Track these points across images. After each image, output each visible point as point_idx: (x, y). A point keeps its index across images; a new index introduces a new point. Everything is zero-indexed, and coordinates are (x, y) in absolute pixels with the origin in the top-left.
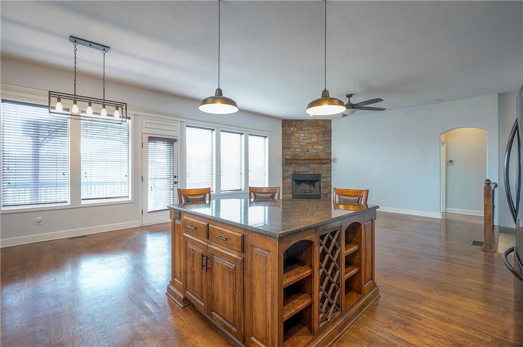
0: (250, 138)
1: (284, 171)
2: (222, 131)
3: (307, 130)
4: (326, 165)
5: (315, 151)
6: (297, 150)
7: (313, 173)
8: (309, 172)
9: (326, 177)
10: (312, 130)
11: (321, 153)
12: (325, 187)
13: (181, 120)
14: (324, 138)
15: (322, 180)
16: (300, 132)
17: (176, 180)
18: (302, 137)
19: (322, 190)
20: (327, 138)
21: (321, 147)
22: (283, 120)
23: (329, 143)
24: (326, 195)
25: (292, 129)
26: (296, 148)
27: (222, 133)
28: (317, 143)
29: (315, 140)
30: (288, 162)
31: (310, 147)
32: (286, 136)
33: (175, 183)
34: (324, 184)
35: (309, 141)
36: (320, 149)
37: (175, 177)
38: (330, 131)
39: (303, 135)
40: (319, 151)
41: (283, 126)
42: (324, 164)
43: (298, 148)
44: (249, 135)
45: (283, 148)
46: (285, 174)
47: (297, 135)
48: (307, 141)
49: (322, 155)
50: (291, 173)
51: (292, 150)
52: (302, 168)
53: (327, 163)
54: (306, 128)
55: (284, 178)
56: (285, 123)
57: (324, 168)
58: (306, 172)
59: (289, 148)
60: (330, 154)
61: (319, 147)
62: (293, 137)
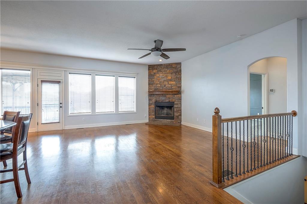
0: (120, 79)
1: (149, 100)
2: (96, 75)
3: (164, 71)
4: (177, 96)
5: (170, 86)
6: (158, 85)
7: (168, 101)
8: (166, 100)
9: (177, 104)
10: (168, 71)
11: (174, 87)
12: (177, 111)
13: (65, 70)
14: (176, 76)
15: (175, 106)
16: (159, 73)
17: (61, 105)
18: (160, 76)
19: (175, 113)
20: (178, 76)
21: (174, 83)
22: (149, 66)
23: (180, 79)
24: (178, 117)
25: (154, 71)
26: (157, 84)
27: (96, 76)
28: (171, 80)
29: (169, 78)
30: (152, 93)
31: (167, 83)
32: (151, 76)
33: (61, 107)
34: (176, 109)
35: (166, 79)
36: (173, 84)
37: (61, 104)
38: (181, 71)
39: (161, 75)
40: (172, 85)
41: (149, 69)
42: (176, 94)
43: (158, 84)
44: (119, 76)
45: (149, 84)
46: (150, 102)
47: (158, 75)
48: (164, 79)
49: (175, 88)
50: (154, 101)
51: (154, 85)
52: (161, 98)
53: (178, 94)
54: (164, 70)
55: (150, 105)
56: (150, 68)
57: (176, 98)
58: (163, 100)
59: (152, 84)
60: (180, 87)
61: (172, 83)
62: (155, 77)
